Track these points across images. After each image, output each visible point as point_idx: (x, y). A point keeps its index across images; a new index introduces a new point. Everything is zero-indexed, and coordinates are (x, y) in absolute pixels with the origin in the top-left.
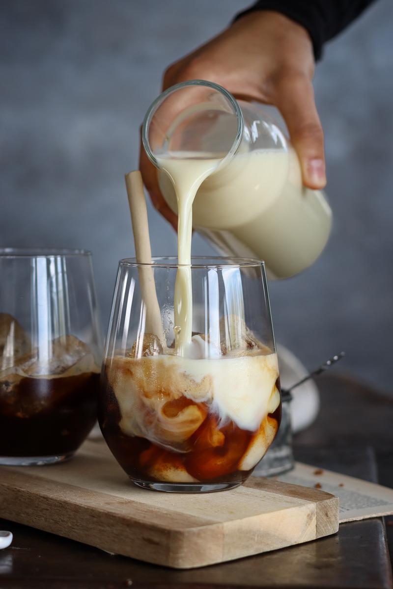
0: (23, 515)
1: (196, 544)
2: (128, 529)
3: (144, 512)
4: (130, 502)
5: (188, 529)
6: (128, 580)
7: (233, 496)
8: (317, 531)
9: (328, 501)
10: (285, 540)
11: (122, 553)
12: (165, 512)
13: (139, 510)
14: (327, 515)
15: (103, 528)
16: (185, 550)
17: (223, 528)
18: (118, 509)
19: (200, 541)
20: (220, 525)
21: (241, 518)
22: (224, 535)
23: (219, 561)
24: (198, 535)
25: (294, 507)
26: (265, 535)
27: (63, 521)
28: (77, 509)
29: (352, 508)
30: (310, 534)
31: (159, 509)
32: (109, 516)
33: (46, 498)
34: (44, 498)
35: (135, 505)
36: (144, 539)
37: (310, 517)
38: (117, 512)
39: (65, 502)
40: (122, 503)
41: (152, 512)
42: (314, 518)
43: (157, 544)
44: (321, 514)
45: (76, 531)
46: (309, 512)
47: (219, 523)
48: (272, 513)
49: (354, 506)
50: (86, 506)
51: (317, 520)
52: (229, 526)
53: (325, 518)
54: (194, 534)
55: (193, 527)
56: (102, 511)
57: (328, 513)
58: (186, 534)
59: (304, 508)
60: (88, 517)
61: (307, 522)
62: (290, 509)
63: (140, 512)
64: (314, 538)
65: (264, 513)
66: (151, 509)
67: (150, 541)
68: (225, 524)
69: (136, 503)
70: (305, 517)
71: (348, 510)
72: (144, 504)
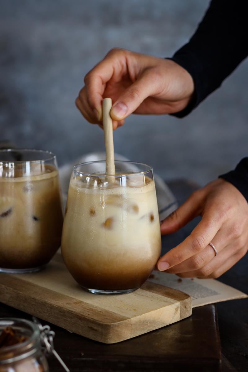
0: (21, 306)
1: (117, 331)
2: (80, 321)
3: (88, 310)
4: (81, 302)
5: (112, 324)
6: (82, 353)
7: (135, 296)
8: (180, 316)
9: (186, 300)
10: (164, 323)
11: (77, 333)
12: (99, 310)
13: (85, 309)
14: (186, 307)
15: (66, 319)
16: (111, 334)
17: (131, 321)
18: (74, 308)
19: (119, 329)
20: (130, 320)
21: (140, 315)
22: (131, 324)
23: (129, 338)
24: (118, 326)
25: (168, 305)
26: (153, 322)
27: (44, 312)
28: (52, 307)
29: (199, 297)
30: (177, 318)
31: (96, 308)
32: (70, 312)
33: (34, 299)
34: (33, 299)
35: (83, 305)
36: (89, 327)
37: (177, 309)
38: (74, 310)
39: (45, 302)
40: (76, 303)
41: (92, 310)
42: (179, 310)
43: (96, 330)
44: (182, 307)
45: (52, 318)
46: (176, 307)
47: (130, 318)
48: (157, 310)
49: (199, 295)
50: (57, 306)
51: (181, 311)
52: (134, 320)
53: (185, 309)
54: (116, 326)
55: (115, 322)
56: (66, 310)
57: (187, 306)
58: (112, 326)
59: (173, 305)
60: (58, 312)
61: (175, 312)
62: (166, 307)
63: (86, 310)
64: (178, 320)
65: (152, 310)
66: (91, 308)
67: (92, 329)
68: (132, 319)
69: (84, 303)
70: (174, 310)
71: (196, 298)
72: (88, 303)
